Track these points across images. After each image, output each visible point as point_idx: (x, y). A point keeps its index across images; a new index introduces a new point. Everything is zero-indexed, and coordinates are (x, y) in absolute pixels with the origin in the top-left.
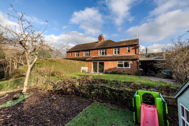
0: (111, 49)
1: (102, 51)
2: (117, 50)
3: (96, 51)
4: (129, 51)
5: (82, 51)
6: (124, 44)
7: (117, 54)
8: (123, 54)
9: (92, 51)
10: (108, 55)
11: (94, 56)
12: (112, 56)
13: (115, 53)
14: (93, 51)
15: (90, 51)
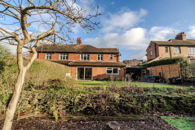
0: (95, 55)
1: (84, 56)
2: (100, 56)
3: (77, 55)
4: (111, 58)
5: (57, 52)
6: (107, 51)
7: (100, 60)
8: (107, 60)
9: (71, 54)
10: (91, 61)
11: (74, 61)
12: (96, 62)
13: (99, 59)
14: (74, 54)
15: (69, 54)
